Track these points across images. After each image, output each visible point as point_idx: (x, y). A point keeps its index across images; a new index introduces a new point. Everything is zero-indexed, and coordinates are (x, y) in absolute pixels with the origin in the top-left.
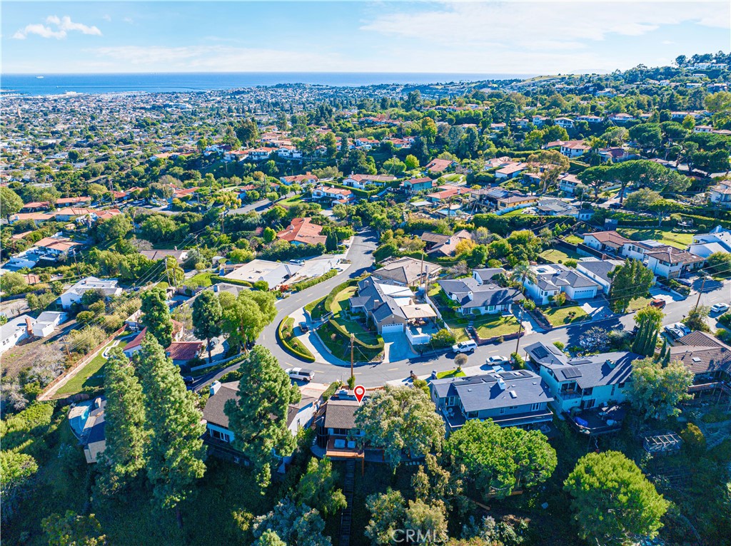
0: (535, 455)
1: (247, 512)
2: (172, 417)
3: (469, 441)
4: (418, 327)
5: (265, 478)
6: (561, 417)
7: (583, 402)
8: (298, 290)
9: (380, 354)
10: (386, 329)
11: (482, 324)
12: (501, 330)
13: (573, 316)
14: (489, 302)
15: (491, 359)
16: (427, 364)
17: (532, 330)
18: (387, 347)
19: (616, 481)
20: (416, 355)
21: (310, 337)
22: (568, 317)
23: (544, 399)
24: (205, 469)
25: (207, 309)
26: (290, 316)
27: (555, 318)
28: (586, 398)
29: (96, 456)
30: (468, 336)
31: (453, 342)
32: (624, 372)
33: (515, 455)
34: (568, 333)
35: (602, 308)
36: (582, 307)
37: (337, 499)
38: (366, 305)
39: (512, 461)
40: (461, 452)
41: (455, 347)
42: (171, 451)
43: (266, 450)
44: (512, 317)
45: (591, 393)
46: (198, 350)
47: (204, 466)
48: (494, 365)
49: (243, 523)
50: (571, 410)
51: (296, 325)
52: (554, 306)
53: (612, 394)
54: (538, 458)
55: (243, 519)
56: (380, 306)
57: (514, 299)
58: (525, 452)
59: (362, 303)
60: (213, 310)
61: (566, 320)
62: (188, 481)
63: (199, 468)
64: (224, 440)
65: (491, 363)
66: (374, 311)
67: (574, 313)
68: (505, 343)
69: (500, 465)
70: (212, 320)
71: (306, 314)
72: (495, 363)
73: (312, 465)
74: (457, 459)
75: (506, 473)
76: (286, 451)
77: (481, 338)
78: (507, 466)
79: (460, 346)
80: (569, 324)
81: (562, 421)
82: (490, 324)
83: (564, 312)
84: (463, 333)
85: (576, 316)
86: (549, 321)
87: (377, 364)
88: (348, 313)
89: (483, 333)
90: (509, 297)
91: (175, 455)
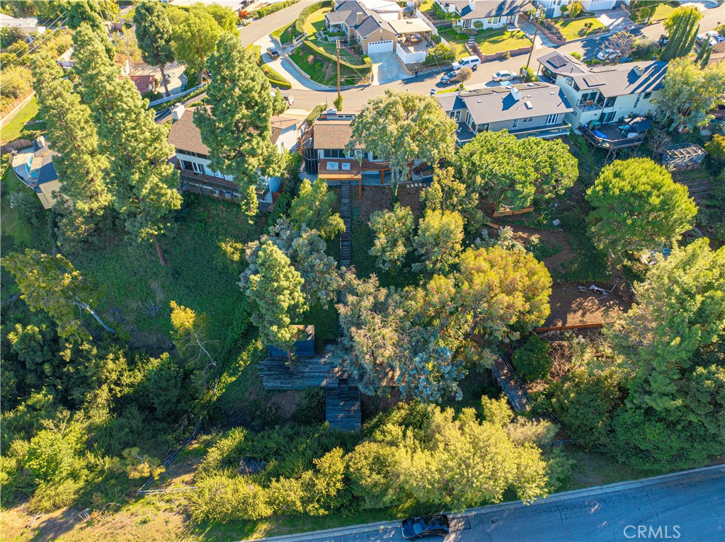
0: (557, 163)
1: (236, 242)
2: (131, 132)
3: (482, 152)
4: (409, 46)
5: (252, 205)
6: (577, 132)
7: (603, 115)
8: (261, 15)
9: (368, 75)
10: (373, 48)
11: (485, 38)
12: (506, 44)
13: (589, 27)
14: (494, 13)
15: (498, 75)
16: (422, 83)
17: (542, 44)
18: (375, 68)
19: (648, 184)
20: (410, 75)
21: (282, 63)
22: (583, 30)
23: (563, 109)
24: (181, 200)
25: (152, 23)
26: (254, 44)
27: (570, 31)
28: (607, 110)
29: (51, 195)
30: (469, 53)
31: (452, 58)
32: (652, 79)
33: (534, 164)
34: (583, 47)
35: (621, 19)
36: (598, 19)
37: (335, 223)
38: (346, 21)
39: (532, 170)
40: (474, 164)
41: (455, 64)
42: (137, 176)
43: (251, 167)
44: (519, 31)
45: (613, 105)
46: (151, 83)
47: (180, 197)
48: (501, 80)
49: (233, 253)
50: (589, 123)
51: (264, 51)
52: (567, 19)
53: (635, 106)
54: (560, 166)
55: (232, 250)
56: (363, 21)
57: (522, 9)
58: (546, 161)
59: (342, 20)
60: (160, 24)
61: (581, 33)
62: (163, 212)
63: (174, 198)
64: (199, 172)
65: (498, 79)
66: (356, 27)
67: (591, 24)
68: (511, 59)
69: (519, 174)
70: (161, 38)
71: (274, 41)
72: (503, 78)
73: (304, 187)
74: (470, 171)
75: (525, 182)
76: (274, 170)
77: (484, 54)
78: (527, 175)
79: (461, 63)
80: (585, 37)
81: (579, 136)
82: (495, 38)
83: (579, 25)
84: (463, 49)
85: (593, 28)
86: (562, 33)
87: (365, 86)
88: (325, 34)
89: (487, 48)
90: (516, 7)
91: (142, 181)
